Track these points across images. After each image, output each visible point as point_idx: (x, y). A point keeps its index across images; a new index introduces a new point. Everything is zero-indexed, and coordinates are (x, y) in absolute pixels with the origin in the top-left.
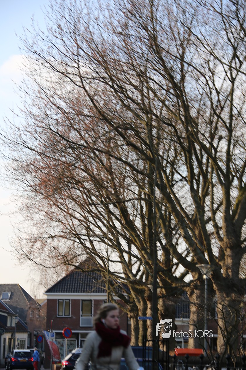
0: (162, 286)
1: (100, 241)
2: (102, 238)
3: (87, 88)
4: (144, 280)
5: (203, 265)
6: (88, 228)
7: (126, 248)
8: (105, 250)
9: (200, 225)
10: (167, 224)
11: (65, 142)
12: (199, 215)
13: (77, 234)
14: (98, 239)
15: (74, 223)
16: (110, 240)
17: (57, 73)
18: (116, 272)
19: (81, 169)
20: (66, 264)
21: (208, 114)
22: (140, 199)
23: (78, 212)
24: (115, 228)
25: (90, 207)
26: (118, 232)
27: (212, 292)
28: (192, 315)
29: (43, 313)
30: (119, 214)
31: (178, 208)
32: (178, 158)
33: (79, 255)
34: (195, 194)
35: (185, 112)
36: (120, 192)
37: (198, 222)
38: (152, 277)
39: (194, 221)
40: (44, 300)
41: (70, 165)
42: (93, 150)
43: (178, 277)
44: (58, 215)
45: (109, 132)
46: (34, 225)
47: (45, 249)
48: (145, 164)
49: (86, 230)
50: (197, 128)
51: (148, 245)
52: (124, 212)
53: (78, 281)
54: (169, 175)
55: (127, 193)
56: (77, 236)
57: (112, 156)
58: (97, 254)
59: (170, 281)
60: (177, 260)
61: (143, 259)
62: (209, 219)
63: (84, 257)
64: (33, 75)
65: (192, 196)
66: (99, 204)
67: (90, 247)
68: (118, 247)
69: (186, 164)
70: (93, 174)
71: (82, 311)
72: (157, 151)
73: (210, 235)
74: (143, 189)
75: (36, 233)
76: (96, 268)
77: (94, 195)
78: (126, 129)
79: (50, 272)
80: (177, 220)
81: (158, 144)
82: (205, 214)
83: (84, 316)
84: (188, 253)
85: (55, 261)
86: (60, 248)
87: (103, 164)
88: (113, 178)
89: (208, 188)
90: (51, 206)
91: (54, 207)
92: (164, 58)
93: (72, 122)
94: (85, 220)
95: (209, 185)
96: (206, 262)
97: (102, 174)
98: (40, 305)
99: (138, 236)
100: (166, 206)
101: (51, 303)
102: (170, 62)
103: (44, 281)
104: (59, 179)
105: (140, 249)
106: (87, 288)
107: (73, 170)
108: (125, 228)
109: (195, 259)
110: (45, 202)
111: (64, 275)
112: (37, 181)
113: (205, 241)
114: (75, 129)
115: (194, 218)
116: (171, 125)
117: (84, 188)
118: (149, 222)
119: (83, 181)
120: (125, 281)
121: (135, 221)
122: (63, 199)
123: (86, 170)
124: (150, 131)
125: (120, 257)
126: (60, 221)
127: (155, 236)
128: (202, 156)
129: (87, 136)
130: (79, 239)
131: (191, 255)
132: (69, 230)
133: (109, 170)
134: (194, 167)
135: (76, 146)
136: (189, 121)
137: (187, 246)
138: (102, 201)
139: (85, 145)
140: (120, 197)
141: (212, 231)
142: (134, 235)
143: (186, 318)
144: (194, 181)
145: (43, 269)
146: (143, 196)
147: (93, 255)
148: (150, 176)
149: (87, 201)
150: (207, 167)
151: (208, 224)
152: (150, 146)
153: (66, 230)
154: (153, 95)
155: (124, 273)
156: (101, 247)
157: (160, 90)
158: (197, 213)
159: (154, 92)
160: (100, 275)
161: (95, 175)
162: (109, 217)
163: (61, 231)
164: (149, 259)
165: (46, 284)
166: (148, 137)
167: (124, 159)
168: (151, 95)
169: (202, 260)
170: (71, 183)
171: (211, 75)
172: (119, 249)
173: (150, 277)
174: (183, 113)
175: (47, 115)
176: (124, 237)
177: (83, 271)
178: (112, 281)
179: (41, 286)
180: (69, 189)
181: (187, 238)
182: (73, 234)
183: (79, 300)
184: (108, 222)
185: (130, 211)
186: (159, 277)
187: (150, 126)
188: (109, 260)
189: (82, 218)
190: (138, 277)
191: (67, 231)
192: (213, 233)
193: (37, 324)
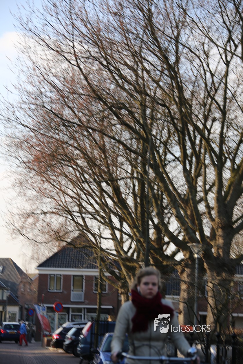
0: (154, 264)
1: (92, 219)
2: (95, 216)
3: (82, 67)
4: (135, 257)
5: (194, 244)
6: (80, 205)
7: (118, 226)
8: (97, 227)
9: (192, 205)
10: (159, 203)
11: (59, 120)
12: (192, 195)
13: (70, 211)
14: (90, 216)
15: (66, 200)
16: (103, 217)
17: (52, 51)
18: (108, 249)
19: (75, 147)
20: (58, 240)
21: (202, 96)
22: (132, 178)
23: (71, 190)
24: (107, 205)
25: (83, 185)
26: (111, 210)
27: (202, 271)
28: (182, 293)
29: (35, 287)
30: (111, 192)
31: (171, 188)
32: (172, 138)
33: (71, 232)
34: (188, 175)
35: (179, 93)
36: (113, 170)
37: (190, 202)
38: (143, 254)
39: (186, 201)
40: (35, 275)
41: (63, 142)
42: (86, 128)
43: (169, 255)
44: (50, 191)
45: (103, 111)
46: (26, 200)
47: (37, 225)
48: (138, 143)
49: (79, 207)
50: (191, 109)
51: (140, 223)
52: (117, 190)
53: (69, 257)
54: (162, 154)
55: (120, 172)
56: (70, 213)
57: (106, 135)
58: (89, 230)
59: (161, 259)
60: (169, 238)
61: (134, 237)
62: (201, 200)
63: (76, 234)
64: (28, 52)
65: (185, 176)
66: (91, 182)
67: (82, 223)
68: (110, 224)
69: (179, 144)
70: (86, 152)
71: (73, 286)
72: (151, 130)
73: (201, 215)
74: (136, 168)
75: (29, 209)
76: (88, 245)
77: (87, 173)
78: (120, 108)
79: (42, 247)
80: (169, 199)
81: (152, 124)
82: (197, 195)
83: (75, 291)
84: (180, 232)
85: (47, 236)
86: (52, 224)
87: (96, 143)
88: (106, 156)
89: (201, 168)
90: (44, 183)
91: (46, 184)
92: (159, 39)
93: (66, 100)
94: (77, 198)
95: (201, 166)
96: (198, 242)
97: (96, 152)
98: (31, 279)
99: (130, 214)
100: (158, 185)
101: (42, 278)
102: (165, 44)
103: (36, 256)
104: (53, 156)
105: (132, 227)
106: (78, 264)
107: (66, 147)
108: (118, 206)
109: (187, 238)
110: (38, 178)
111: (56, 250)
112: (31, 158)
113: (197, 220)
114: (69, 107)
115: (186, 198)
116: (164, 105)
117: (77, 165)
118: (141, 200)
119: (76, 159)
120: (117, 258)
121: (127, 199)
122: (56, 176)
123: (79, 148)
124: (144, 111)
125: (112, 234)
126: (52, 197)
127: (148, 215)
128: (195, 137)
129: (80, 114)
130: (71, 215)
131: (182, 234)
132: (61, 206)
133: (103, 149)
134: (187, 148)
135: (69, 124)
136: (183, 102)
137: (179, 225)
138: (95, 179)
139: (79, 123)
140: (113, 175)
141: (204, 211)
142: (126, 213)
143: (176, 295)
144: (187, 161)
145: (34, 244)
146: (135, 175)
147: (85, 231)
148: (143, 155)
149: (80, 179)
150: (200, 147)
151: (199, 204)
152: (144, 126)
153: (58, 207)
154: (147, 76)
155: (116, 250)
156: (93, 224)
157: (154, 70)
158: (190, 193)
159: (148, 72)
160: (92, 251)
161: (89, 153)
162: (102, 195)
163: (54, 207)
164: (141, 237)
165: (38, 259)
166: (142, 117)
167: (117, 138)
168: (146, 75)
169: (193, 239)
170: (64, 160)
171: (205, 57)
172: (111, 227)
173: (141, 255)
174: (177, 94)
175: (41, 92)
176: (116, 215)
177: (75, 247)
178: (103, 258)
179: (33, 261)
180: (62, 167)
181: (179, 218)
182: (66, 210)
183: (70, 276)
184: (101, 200)
185: (122, 189)
186: (151, 255)
187: (144, 107)
188: (101, 237)
189: (75, 196)
190: (129, 254)
191: (60, 207)
192: (204, 213)
193: (28, 297)
